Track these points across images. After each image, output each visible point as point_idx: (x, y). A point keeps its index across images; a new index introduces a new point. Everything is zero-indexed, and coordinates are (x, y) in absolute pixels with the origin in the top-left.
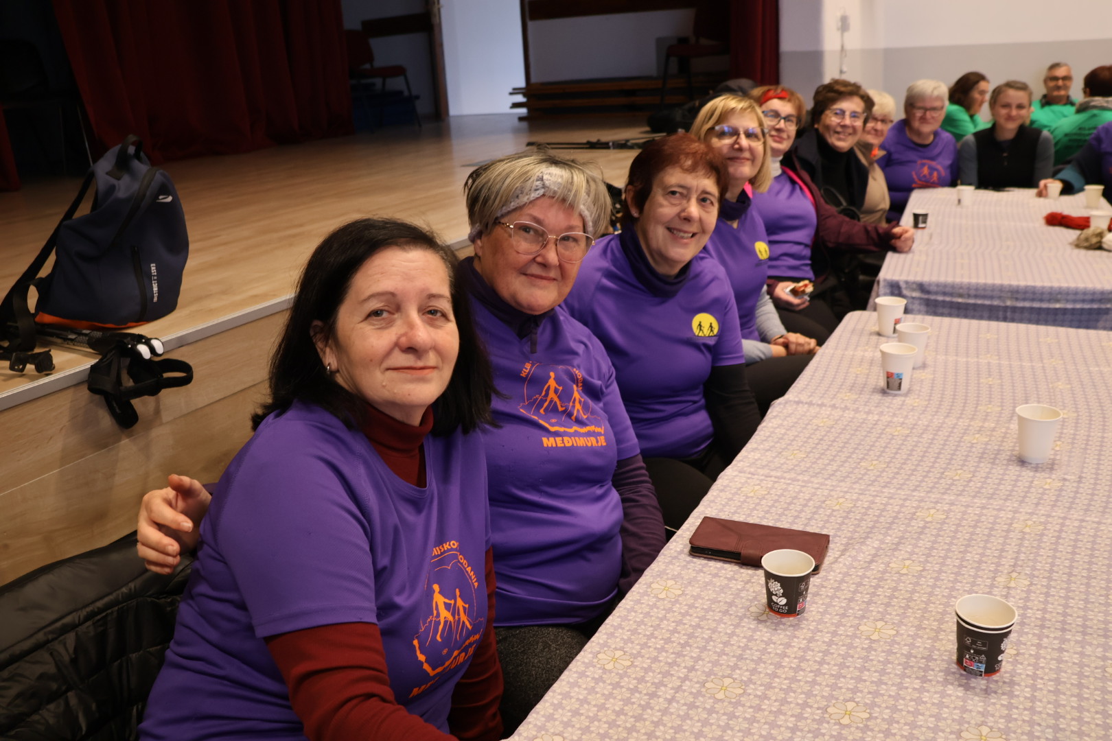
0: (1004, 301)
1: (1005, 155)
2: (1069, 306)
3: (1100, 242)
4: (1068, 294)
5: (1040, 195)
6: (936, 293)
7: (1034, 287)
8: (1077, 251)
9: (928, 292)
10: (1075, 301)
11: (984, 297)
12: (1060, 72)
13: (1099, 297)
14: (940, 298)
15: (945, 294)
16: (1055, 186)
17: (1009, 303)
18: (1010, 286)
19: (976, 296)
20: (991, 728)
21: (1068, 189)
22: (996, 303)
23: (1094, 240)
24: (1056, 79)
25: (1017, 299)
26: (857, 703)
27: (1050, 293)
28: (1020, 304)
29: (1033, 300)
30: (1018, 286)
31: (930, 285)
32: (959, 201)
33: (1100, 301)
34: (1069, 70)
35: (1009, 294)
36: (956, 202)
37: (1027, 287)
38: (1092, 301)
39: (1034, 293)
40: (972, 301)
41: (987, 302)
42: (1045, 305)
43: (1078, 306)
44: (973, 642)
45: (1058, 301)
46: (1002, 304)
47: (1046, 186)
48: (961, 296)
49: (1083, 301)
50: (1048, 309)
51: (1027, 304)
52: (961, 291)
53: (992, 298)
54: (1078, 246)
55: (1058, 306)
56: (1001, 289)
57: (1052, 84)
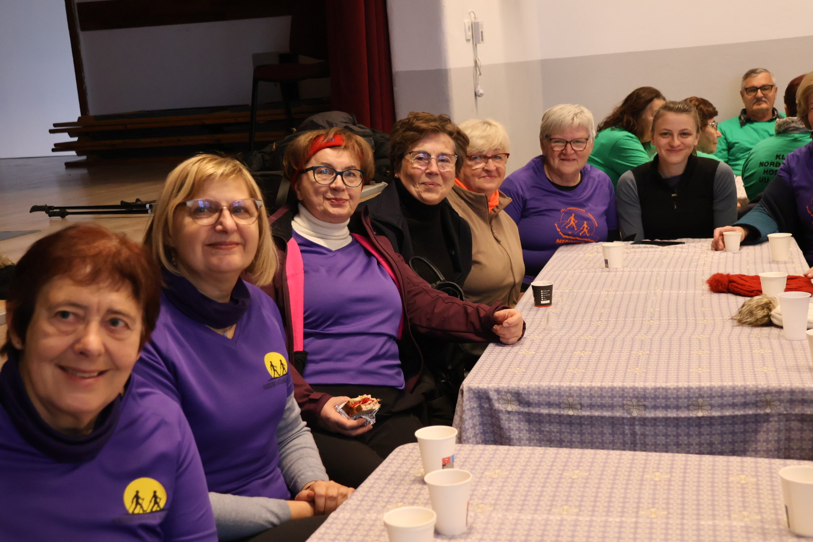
0: (628, 411)
1: (674, 195)
2: (716, 413)
4: (711, 397)
5: (716, 247)
6: (539, 405)
7: (666, 389)
9: (528, 404)
10: (722, 406)
11: (602, 406)
12: (758, 80)
13: (753, 399)
14: (545, 411)
15: (550, 405)
17: (635, 414)
18: (634, 389)
19: (591, 406)
22: (618, 414)
24: (755, 89)
25: (645, 407)
27: (688, 397)
28: (650, 414)
29: (667, 407)
30: (645, 389)
31: (529, 393)
33: (756, 404)
35: (635, 401)
37: (656, 389)
38: (745, 405)
39: (666, 398)
40: (586, 413)
41: (607, 414)
42: (683, 414)
43: (728, 413)
45: (699, 407)
46: (626, 415)
48: (571, 406)
49: (734, 406)
50: (689, 419)
51: (660, 414)
52: (571, 400)
53: (612, 407)
55: (700, 414)
56: (623, 393)
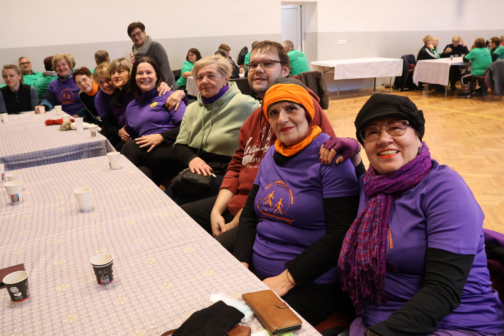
0: (42, 158)
1: (16, 97)
2: (68, 154)
3: (70, 127)
4: (66, 149)
5: (36, 113)
6: (11, 161)
7: (53, 149)
8: (62, 132)
9: (8, 162)
10: (70, 151)
11: (33, 158)
12: (24, 60)
13: (78, 148)
14: (14, 163)
15: (15, 161)
16: (42, 109)
17: (44, 158)
18: (43, 151)
19: (29, 159)
20: (121, 297)
21: (47, 109)
22: (39, 159)
23: (67, 127)
24: (24, 63)
25: (47, 156)
26: (72, 314)
27: (60, 150)
28: (49, 158)
29: (54, 155)
30: (46, 150)
31: (7, 158)
32: (2, 120)
33: (79, 149)
34: (28, 59)
35: (43, 155)
36: (1, 121)
37: (49, 150)
38: (76, 150)
39: (53, 152)
40: (28, 161)
41: (35, 160)
42: (59, 156)
43: (72, 153)
44: (102, 272)
45: (63, 153)
46: (41, 159)
47: (38, 109)
48: (23, 160)
49: (73, 150)
50: (61, 157)
51: (52, 157)
52: (22, 158)
53: (36, 158)
54: (62, 130)
55: (64, 155)
56: (39, 153)
57: (22, 66)
